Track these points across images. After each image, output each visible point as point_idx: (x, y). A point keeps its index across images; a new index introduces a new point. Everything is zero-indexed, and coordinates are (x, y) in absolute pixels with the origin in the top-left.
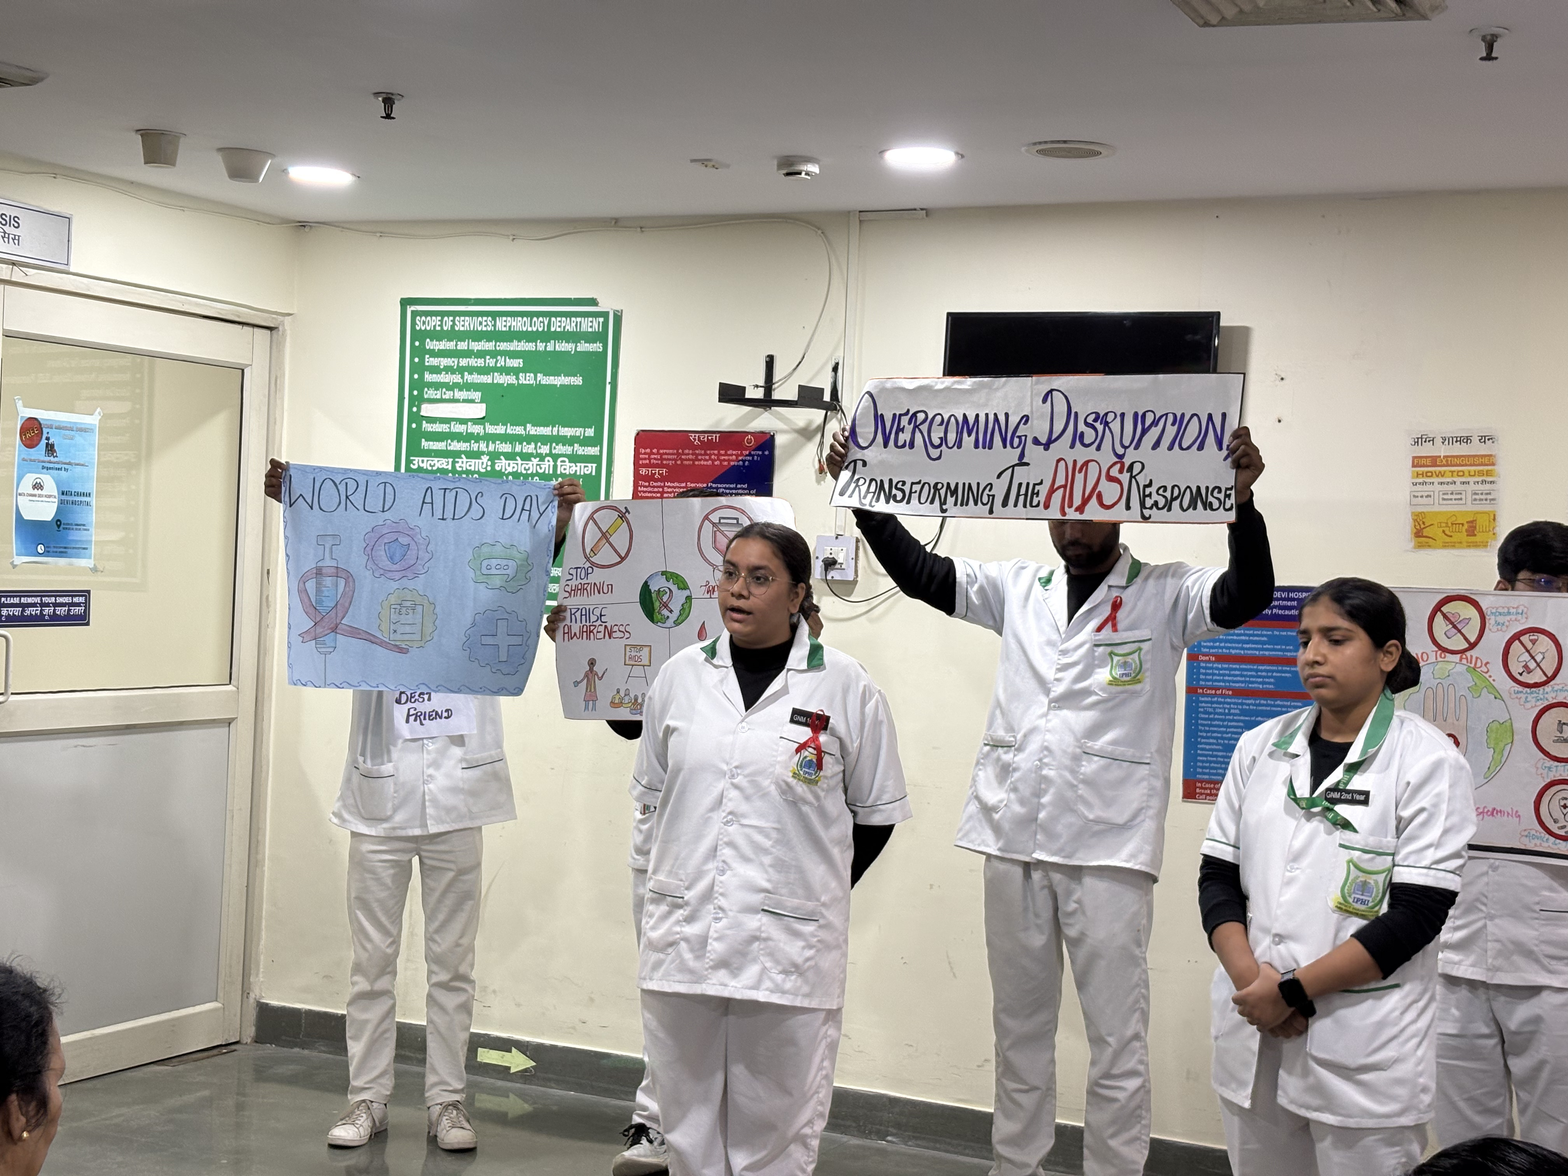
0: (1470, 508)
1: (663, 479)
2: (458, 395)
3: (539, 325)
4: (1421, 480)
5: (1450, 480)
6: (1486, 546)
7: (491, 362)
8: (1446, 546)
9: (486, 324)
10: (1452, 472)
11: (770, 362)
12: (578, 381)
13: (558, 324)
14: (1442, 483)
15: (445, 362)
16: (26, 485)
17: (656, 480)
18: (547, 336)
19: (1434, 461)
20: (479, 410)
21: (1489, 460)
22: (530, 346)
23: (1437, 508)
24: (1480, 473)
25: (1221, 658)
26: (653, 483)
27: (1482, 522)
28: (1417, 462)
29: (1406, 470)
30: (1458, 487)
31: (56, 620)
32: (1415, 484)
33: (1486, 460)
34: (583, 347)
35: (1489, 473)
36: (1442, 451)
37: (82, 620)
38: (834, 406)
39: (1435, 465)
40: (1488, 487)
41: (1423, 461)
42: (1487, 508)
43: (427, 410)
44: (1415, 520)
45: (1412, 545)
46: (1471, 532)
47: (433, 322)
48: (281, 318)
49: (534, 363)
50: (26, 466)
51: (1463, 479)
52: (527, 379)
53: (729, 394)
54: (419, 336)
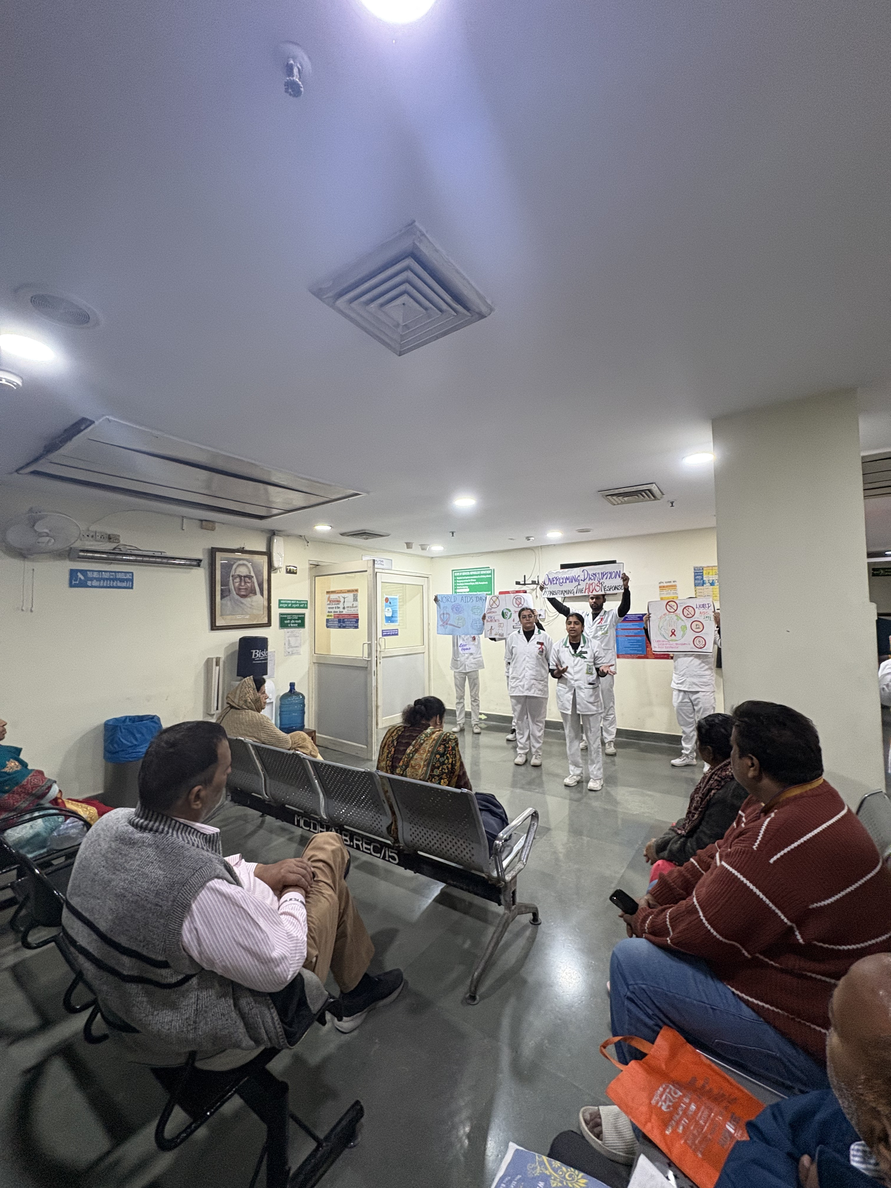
0: (672, 595)
2: (464, 587)
3: (479, 573)
4: (662, 590)
7: (469, 581)
9: (468, 573)
10: (668, 588)
11: (525, 576)
12: (487, 583)
13: (482, 572)
14: (666, 591)
15: (461, 581)
16: (386, 610)
18: (480, 575)
19: (664, 587)
20: (468, 590)
21: (675, 586)
22: (477, 577)
24: (674, 588)
25: (622, 629)
28: (660, 587)
29: (658, 589)
30: (669, 592)
31: (393, 635)
32: (660, 592)
34: (488, 576)
36: (665, 585)
37: (397, 634)
38: (538, 584)
40: (675, 591)
42: (676, 595)
43: (458, 591)
47: (458, 574)
49: (478, 580)
50: (386, 606)
51: (670, 590)
52: (477, 583)
53: (518, 583)
54: (455, 577)
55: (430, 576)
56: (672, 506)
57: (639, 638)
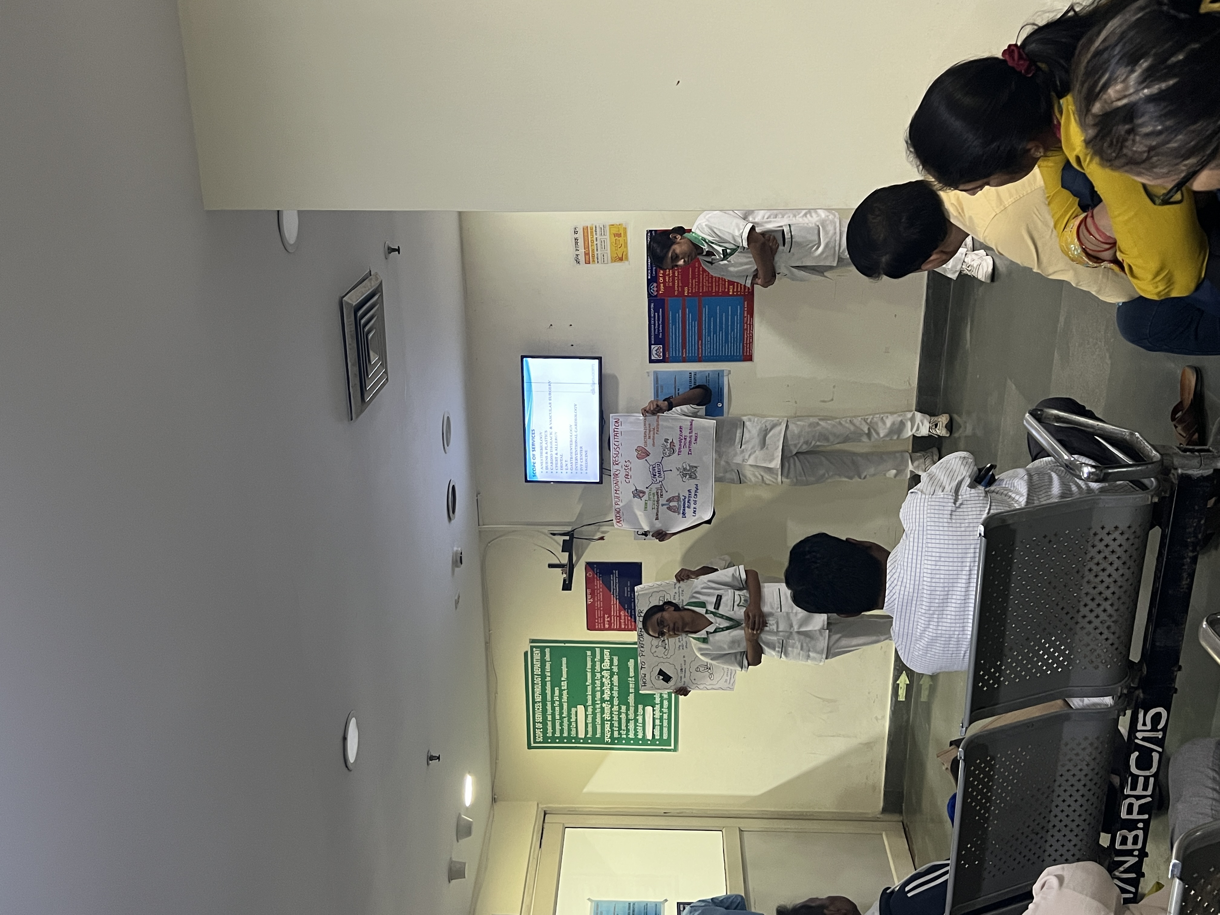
0: (608, 237)
1: (610, 616)
2: (573, 719)
3: (538, 680)
4: (596, 259)
5: (595, 246)
6: (626, 228)
7: (557, 703)
8: (626, 246)
9: (539, 708)
10: (592, 245)
11: (551, 566)
12: (564, 660)
13: (537, 671)
14: (597, 250)
15: (558, 727)
17: (611, 619)
18: (543, 676)
19: (587, 254)
20: (581, 709)
21: (585, 229)
22: (549, 684)
23: (609, 252)
24: (592, 232)
25: (684, 346)
26: (613, 622)
27: (614, 231)
28: (588, 262)
29: (591, 267)
30: (599, 242)
32: (598, 262)
33: (586, 231)
34: (548, 657)
35: (592, 229)
36: (582, 251)
38: (572, 534)
39: (589, 253)
40: (598, 230)
41: (587, 259)
42: (608, 228)
43: (582, 735)
44: (615, 261)
45: (626, 262)
46: (619, 235)
47: (539, 733)
48: (540, 809)
49: (557, 682)
51: (595, 240)
52: (564, 685)
53: (567, 586)
54: (545, 740)
55: (542, 806)
56: (398, 250)
57: (706, 311)
